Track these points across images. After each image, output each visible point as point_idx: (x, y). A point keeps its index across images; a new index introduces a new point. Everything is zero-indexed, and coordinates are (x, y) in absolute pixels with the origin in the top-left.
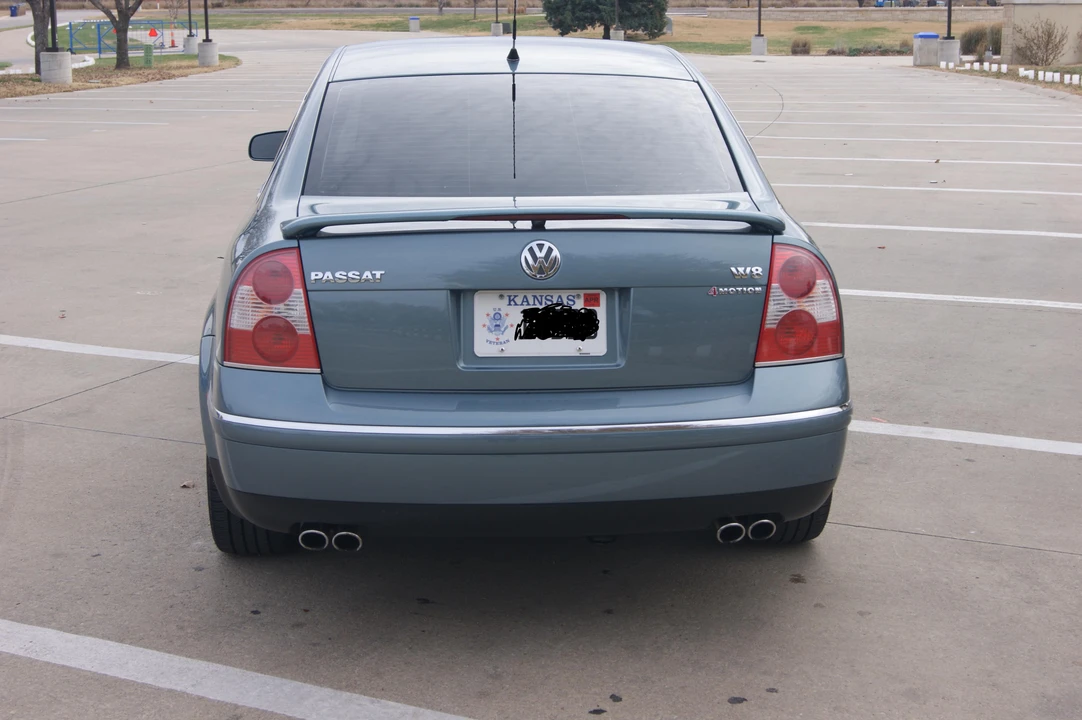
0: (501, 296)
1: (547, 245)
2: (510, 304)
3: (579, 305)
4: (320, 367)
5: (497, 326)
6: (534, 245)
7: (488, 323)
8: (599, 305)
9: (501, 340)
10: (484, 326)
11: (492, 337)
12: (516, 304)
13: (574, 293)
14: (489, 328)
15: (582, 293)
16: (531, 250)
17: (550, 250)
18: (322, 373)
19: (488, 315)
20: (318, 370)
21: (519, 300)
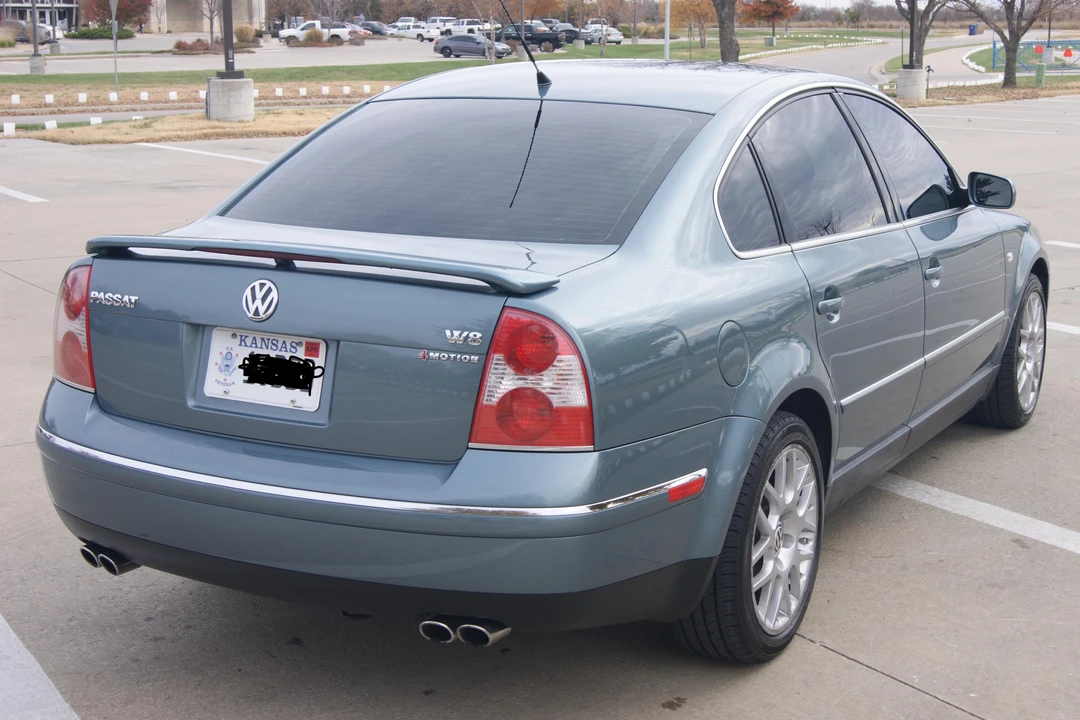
0: (234, 335)
1: (269, 284)
2: (240, 345)
3: (301, 354)
4: (94, 386)
5: (227, 366)
6: (257, 284)
7: (220, 362)
8: (317, 356)
9: (228, 382)
10: (216, 364)
11: (221, 378)
12: (246, 345)
13: (297, 340)
14: (220, 368)
15: (304, 340)
16: (253, 289)
17: (270, 290)
18: (95, 393)
19: (221, 353)
20: (92, 390)
21: (249, 341)
